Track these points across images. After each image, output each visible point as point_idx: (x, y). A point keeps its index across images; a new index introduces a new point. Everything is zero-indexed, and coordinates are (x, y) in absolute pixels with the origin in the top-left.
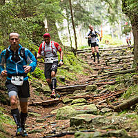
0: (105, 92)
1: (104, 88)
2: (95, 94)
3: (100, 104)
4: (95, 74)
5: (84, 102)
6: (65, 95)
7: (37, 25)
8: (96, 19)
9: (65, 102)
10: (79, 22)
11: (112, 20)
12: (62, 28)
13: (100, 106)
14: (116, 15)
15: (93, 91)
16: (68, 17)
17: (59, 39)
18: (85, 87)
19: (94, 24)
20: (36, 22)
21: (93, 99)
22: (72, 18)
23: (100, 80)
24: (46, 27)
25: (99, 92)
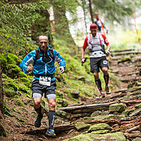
0: (138, 114)
1: (137, 108)
2: (123, 116)
3: (130, 132)
4: (123, 87)
5: (106, 129)
6: (78, 118)
7: (37, 15)
8: (126, 7)
9: (78, 128)
10: (100, 11)
12: (75, 20)
13: (131, 135)
15: (120, 112)
17: (70, 36)
18: (108, 106)
19: (123, 14)
20: (37, 11)
21: (120, 125)
22: (90, 4)
23: (131, 97)
24: (52, 18)
25: (129, 113)
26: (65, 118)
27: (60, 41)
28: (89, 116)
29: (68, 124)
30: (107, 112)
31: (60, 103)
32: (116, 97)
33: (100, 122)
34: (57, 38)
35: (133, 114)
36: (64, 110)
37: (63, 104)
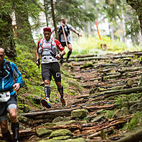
0: (100, 120)
1: (98, 114)
2: (85, 123)
3: (91, 138)
4: (85, 93)
5: (67, 134)
6: (39, 124)
8: (89, 12)
9: (39, 134)
11: (112, 14)
12: (37, 26)
13: (92, 141)
14: (118, 7)
15: (82, 118)
16: (47, 9)
18: (70, 112)
19: (86, 20)
21: (81, 131)
22: (52, 10)
23: (93, 103)
24: (14, 23)
25: (90, 119)
26: (26, 124)
27: (23, 47)
28: (51, 122)
29: (29, 130)
30: (69, 118)
31: (21, 109)
32: (78, 103)
33: (61, 128)
34: (19, 43)
35: (95, 120)
36: (26, 116)
37: (24, 110)
